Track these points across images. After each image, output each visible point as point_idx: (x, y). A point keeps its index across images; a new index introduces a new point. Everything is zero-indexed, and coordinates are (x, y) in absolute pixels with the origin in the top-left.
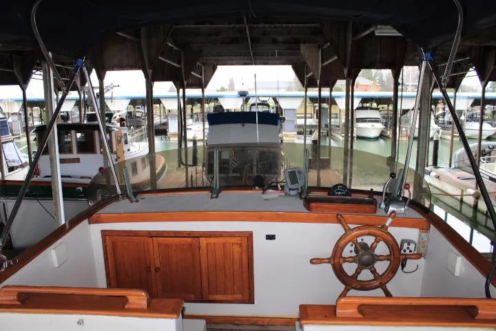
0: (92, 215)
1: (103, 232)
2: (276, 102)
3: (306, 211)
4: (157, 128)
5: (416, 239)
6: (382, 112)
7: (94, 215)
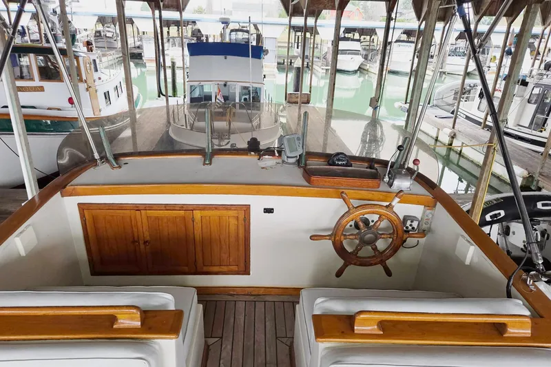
0: (65, 187)
1: (80, 205)
2: (257, 28)
3: (307, 184)
4: (132, 51)
5: (419, 216)
6: (363, 44)
7: (68, 187)
